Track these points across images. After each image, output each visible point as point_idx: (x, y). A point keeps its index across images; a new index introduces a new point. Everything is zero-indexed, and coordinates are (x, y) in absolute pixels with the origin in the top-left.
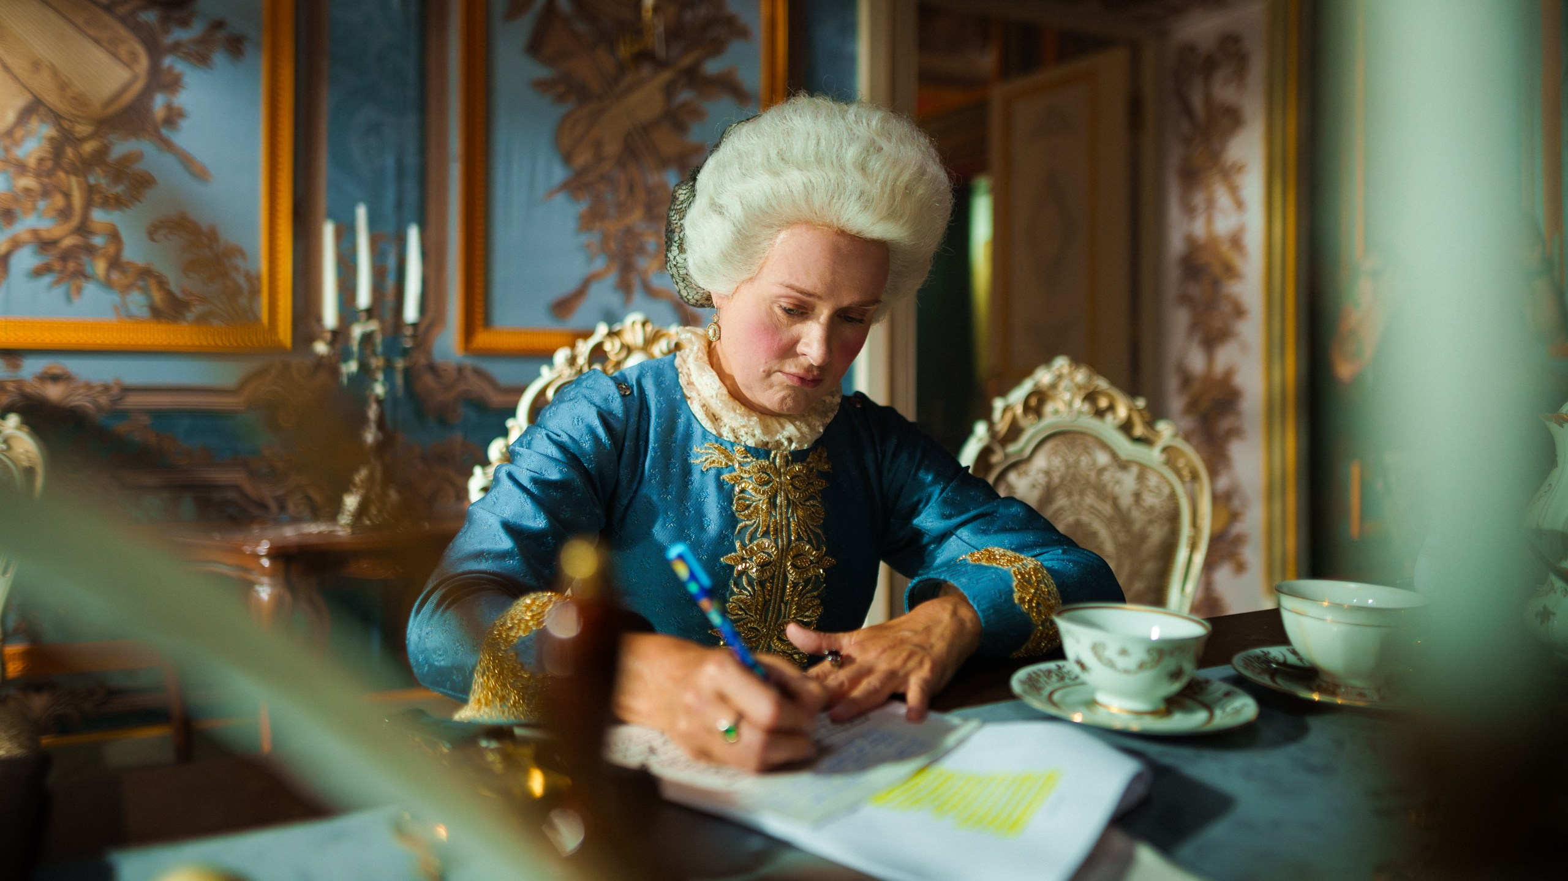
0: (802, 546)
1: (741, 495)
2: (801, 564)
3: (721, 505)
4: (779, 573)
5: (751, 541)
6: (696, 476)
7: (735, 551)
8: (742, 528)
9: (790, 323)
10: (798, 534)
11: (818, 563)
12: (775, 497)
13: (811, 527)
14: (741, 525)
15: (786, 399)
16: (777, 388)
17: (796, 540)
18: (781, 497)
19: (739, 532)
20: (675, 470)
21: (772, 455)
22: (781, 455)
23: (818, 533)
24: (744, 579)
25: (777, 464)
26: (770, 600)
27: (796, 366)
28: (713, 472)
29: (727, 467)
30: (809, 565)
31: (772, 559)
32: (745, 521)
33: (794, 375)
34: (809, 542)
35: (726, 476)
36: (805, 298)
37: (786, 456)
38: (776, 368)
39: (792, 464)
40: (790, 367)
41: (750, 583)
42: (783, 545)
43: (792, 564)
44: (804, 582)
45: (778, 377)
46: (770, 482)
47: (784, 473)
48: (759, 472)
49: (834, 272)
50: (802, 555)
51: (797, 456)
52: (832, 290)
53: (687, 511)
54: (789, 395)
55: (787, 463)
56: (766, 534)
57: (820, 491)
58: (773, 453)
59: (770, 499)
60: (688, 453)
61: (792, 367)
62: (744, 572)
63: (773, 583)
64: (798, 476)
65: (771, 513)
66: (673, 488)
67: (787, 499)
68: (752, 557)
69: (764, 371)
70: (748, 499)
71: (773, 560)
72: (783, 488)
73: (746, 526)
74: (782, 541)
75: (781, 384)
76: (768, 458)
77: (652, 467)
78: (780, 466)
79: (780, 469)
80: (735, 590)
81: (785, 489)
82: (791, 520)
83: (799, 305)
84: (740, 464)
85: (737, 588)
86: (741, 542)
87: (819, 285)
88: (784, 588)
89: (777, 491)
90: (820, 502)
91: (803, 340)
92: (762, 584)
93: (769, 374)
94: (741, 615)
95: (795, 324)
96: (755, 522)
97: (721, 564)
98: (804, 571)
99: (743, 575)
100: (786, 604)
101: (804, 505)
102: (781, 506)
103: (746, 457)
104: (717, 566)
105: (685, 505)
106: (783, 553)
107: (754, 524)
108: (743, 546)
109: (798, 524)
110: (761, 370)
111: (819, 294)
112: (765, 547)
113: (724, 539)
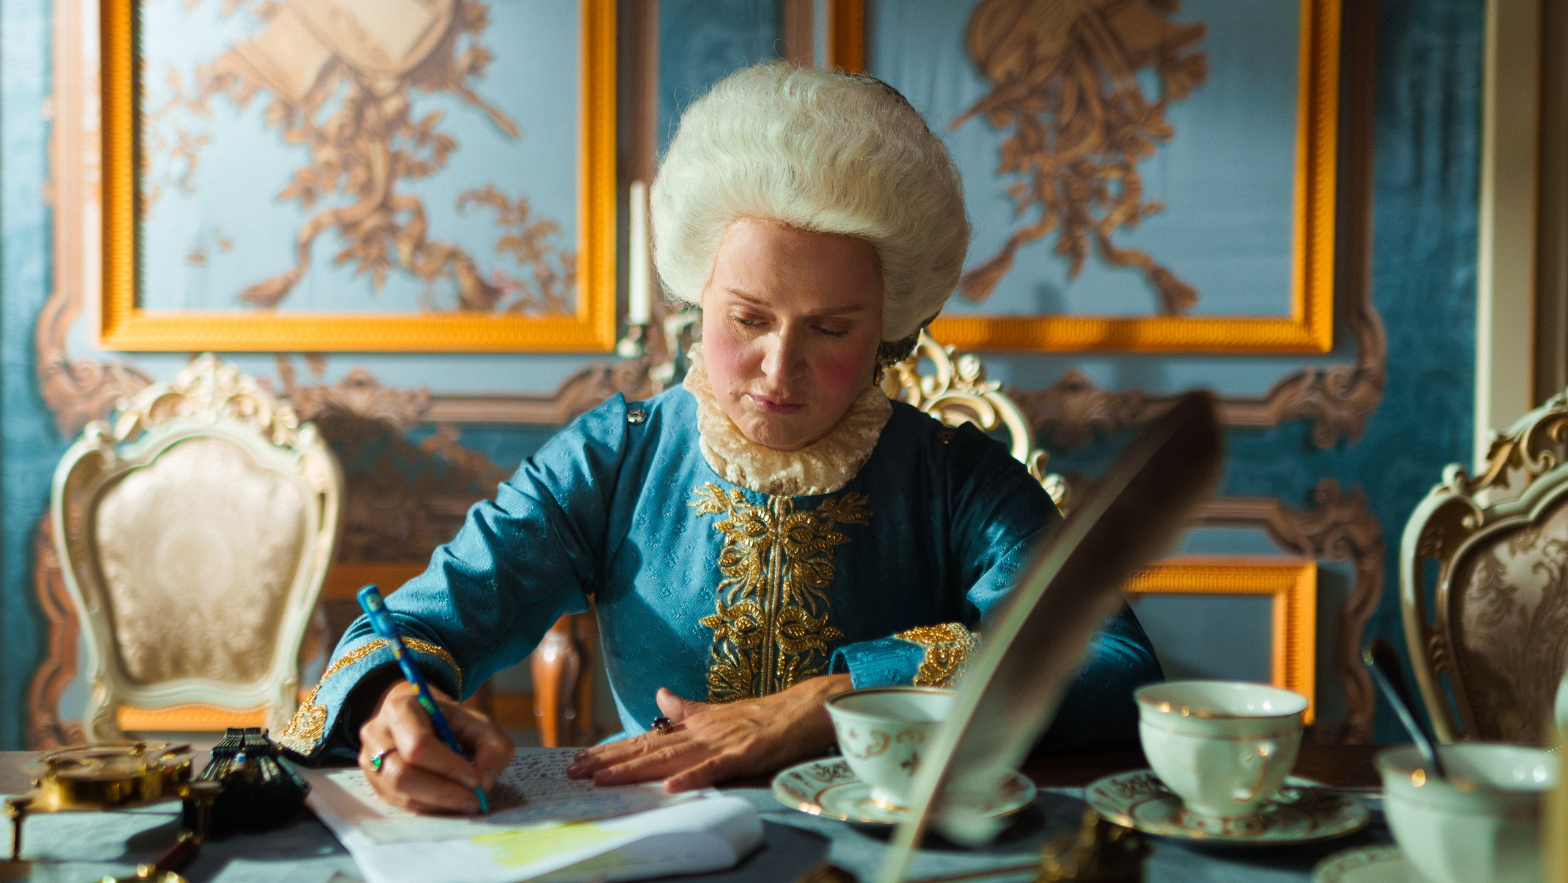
0: (795, 612)
1: (731, 547)
2: (793, 633)
3: (706, 558)
4: (768, 641)
5: (734, 600)
6: (690, 523)
7: (716, 612)
8: (725, 586)
9: (750, 335)
10: (791, 597)
11: (817, 633)
12: (768, 551)
13: (811, 589)
14: (726, 581)
15: (759, 427)
16: (748, 414)
17: (788, 604)
18: (775, 551)
19: (721, 591)
20: (669, 515)
21: (769, 502)
22: (780, 501)
23: (820, 597)
24: (725, 645)
25: (776, 511)
26: (759, 673)
27: (762, 388)
28: (707, 518)
29: (721, 513)
30: (805, 635)
31: (756, 625)
32: (730, 577)
33: (761, 398)
34: (807, 607)
35: (716, 525)
36: (755, 306)
37: (787, 502)
38: (742, 389)
39: (795, 512)
40: (756, 388)
41: (731, 649)
42: (770, 609)
43: (782, 633)
44: (799, 655)
45: (747, 400)
46: (764, 533)
47: (783, 523)
48: (751, 521)
49: (779, 274)
50: (795, 622)
51: (802, 504)
52: (782, 294)
53: (671, 562)
54: (763, 423)
55: (787, 511)
56: (751, 594)
57: (834, 547)
58: (772, 497)
59: (760, 554)
60: (688, 494)
61: (758, 389)
62: (723, 638)
63: (759, 653)
64: (800, 527)
65: (762, 570)
66: (663, 534)
67: (783, 554)
68: (733, 621)
69: (731, 393)
70: (739, 552)
71: (759, 626)
72: (779, 541)
73: (730, 584)
74: (770, 603)
75: (751, 409)
76: (766, 504)
77: (644, 510)
78: (779, 514)
79: (778, 519)
80: (715, 656)
81: (781, 543)
82: (785, 579)
83: (751, 314)
84: (734, 510)
85: (718, 655)
86: (722, 602)
87: (764, 290)
88: (775, 662)
89: (771, 545)
90: (831, 561)
91: (767, 356)
92: (746, 653)
93: (737, 397)
94: (725, 688)
95: (757, 337)
96: (742, 579)
97: (698, 626)
98: (799, 642)
99: (724, 641)
100: (780, 680)
101: (806, 563)
102: (774, 562)
103: (740, 502)
104: (694, 628)
105: (671, 556)
106: (769, 618)
107: (739, 582)
108: (724, 607)
109: (792, 586)
110: (729, 391)
111: (766, 300)
112: (748, 610)
113: (703, 597)
